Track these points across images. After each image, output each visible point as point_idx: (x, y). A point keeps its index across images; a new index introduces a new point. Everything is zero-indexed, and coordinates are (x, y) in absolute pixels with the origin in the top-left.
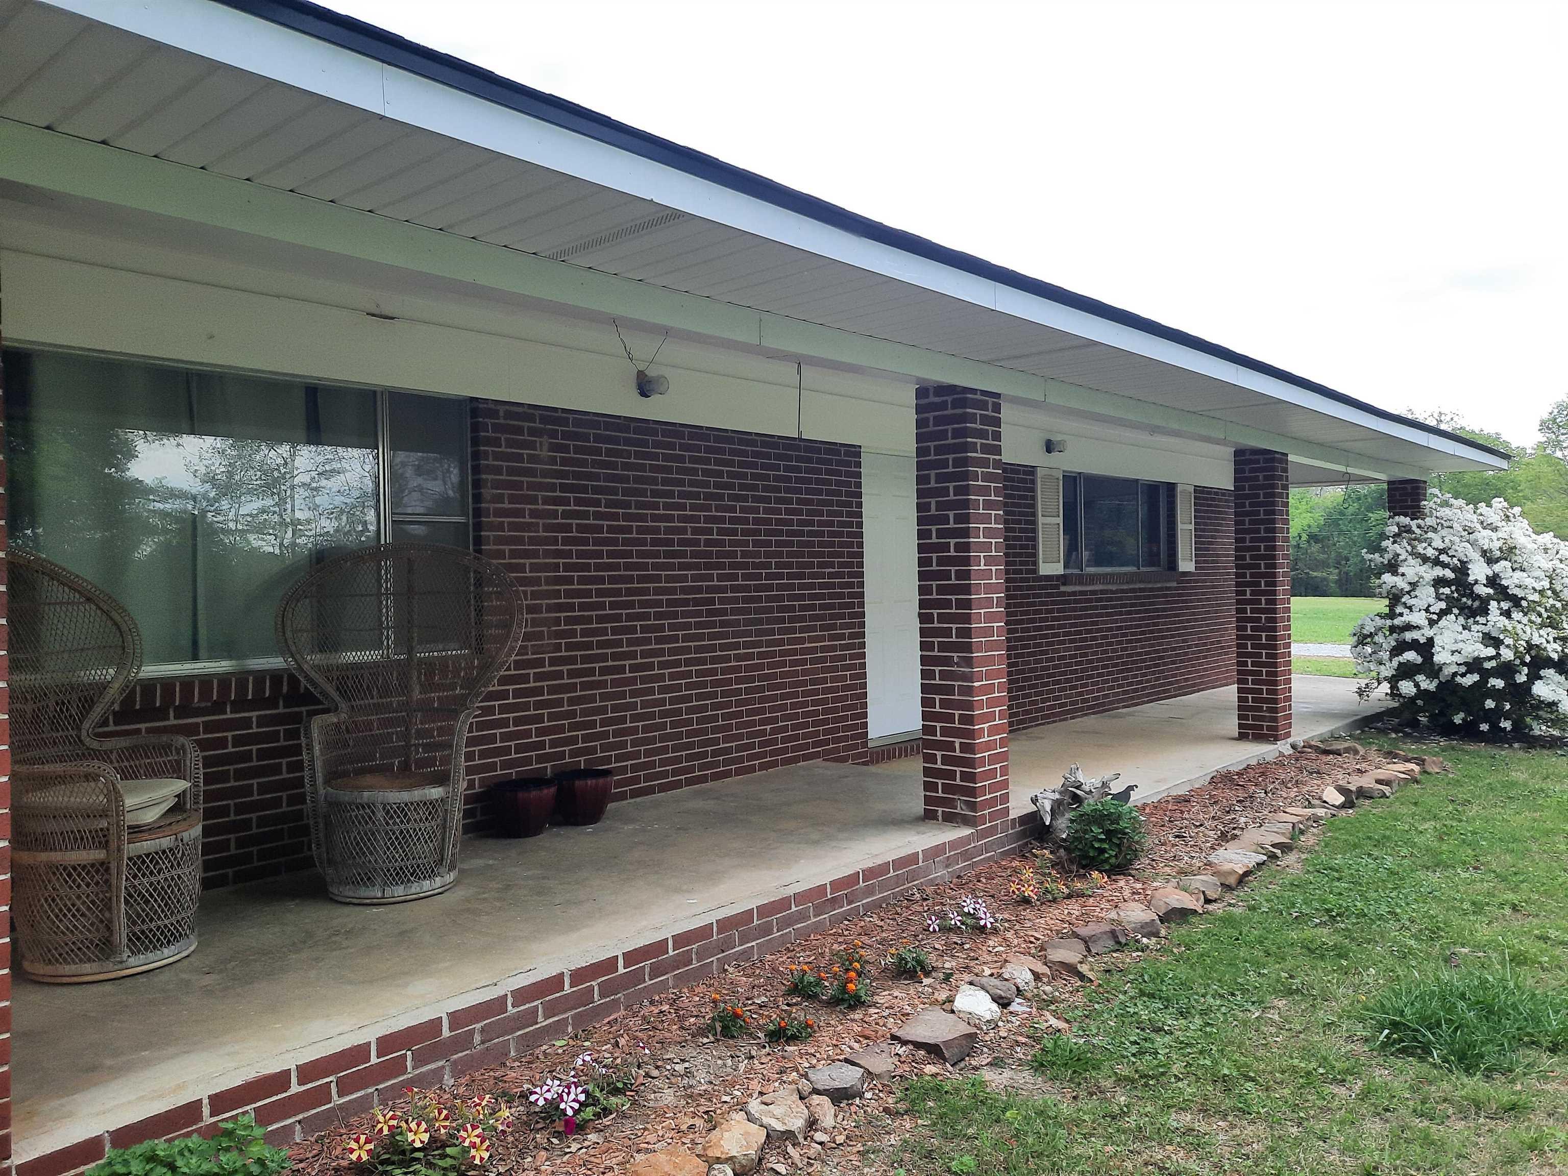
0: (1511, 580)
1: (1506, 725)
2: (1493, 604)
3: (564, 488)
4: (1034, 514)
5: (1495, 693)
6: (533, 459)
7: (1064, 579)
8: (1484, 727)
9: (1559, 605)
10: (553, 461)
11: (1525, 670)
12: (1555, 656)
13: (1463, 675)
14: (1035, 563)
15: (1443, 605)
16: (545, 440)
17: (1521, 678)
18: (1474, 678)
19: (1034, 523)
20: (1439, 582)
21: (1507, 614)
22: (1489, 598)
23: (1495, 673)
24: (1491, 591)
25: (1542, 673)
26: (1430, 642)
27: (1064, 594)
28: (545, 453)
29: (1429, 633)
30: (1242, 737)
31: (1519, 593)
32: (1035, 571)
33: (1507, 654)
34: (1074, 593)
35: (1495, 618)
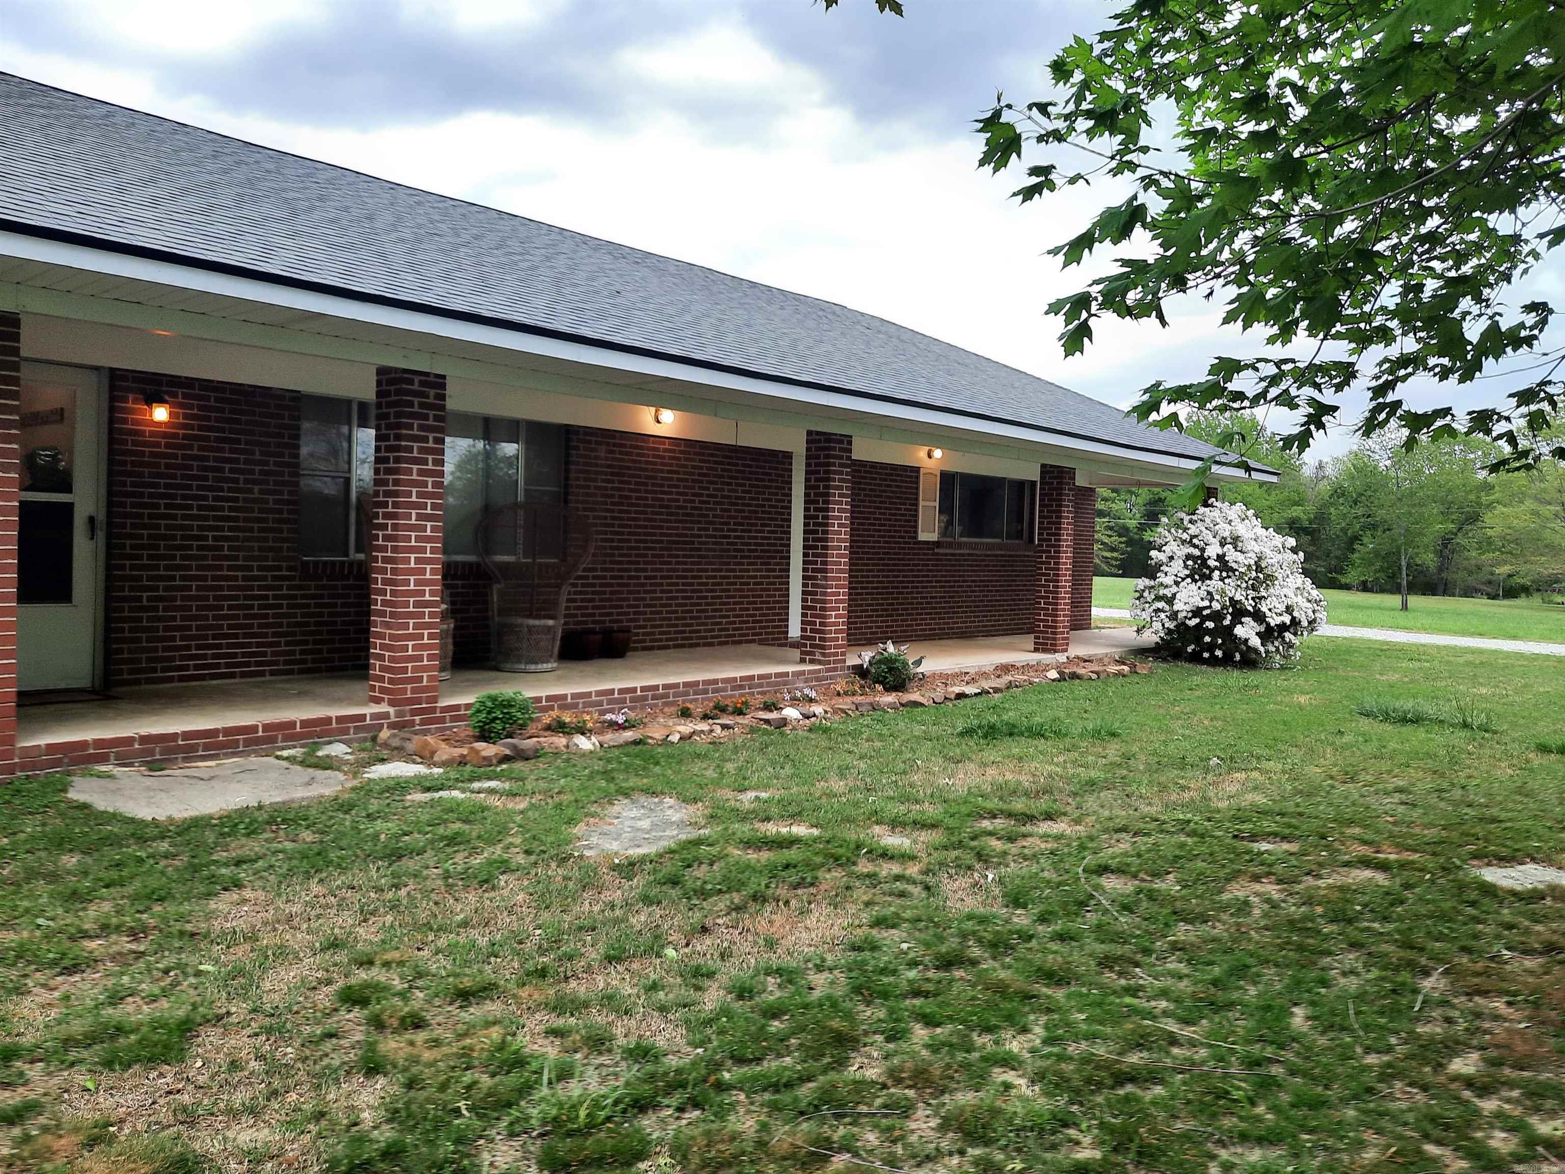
0: (1232, 556)
1: (1219, 653)
2: (1217, 573)
3: (612, 474)
4: (917, 499)
5: (1208, 632)
6: (596, 458)
7: (937, 544)
8: (1206, 655)
9: (1261, 576)
10: (607, 459)
11: (1229, 617)
12: (1250, 608)
13: (1190, 619)
14: (916, 532)
15: (1187, 572)
16: (603, 447)
17: (1227, 622)
18: (1196, 621)
19: (917, 505)
20: (1188, 557)
21: (1222, 579)
22: (1216, 568)
23: (1209, 618)
24: (1217, 564)
25: (1243, 620)
26: (1174, 595)
27: (938, 554)
28: (603, 455)
29: (1174, 589)
30: (1036, 650)
31: (1235, 566)
32: (916, 537)
33: (1216, 606)
34: (946, 555)
35: (1215, 583)
